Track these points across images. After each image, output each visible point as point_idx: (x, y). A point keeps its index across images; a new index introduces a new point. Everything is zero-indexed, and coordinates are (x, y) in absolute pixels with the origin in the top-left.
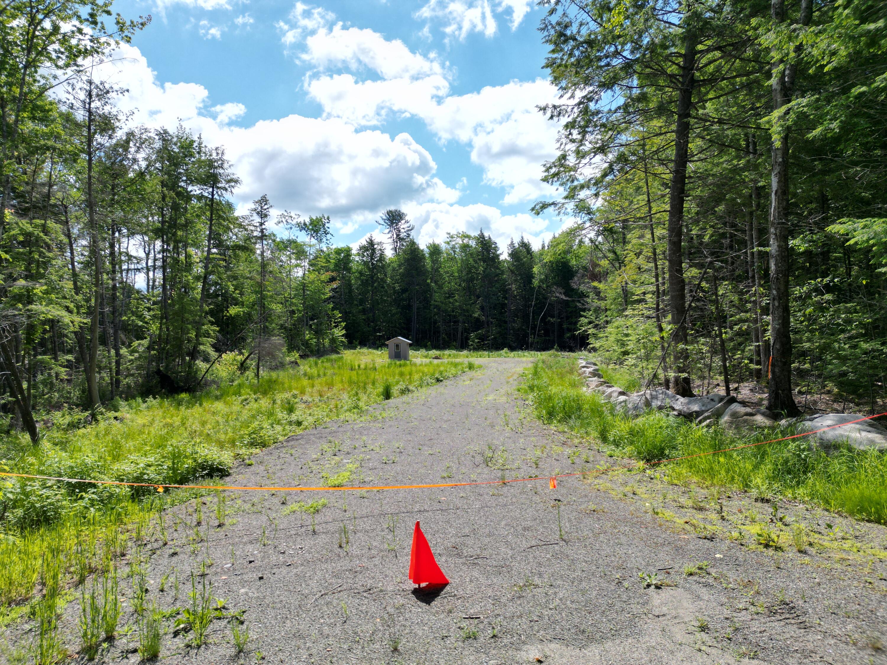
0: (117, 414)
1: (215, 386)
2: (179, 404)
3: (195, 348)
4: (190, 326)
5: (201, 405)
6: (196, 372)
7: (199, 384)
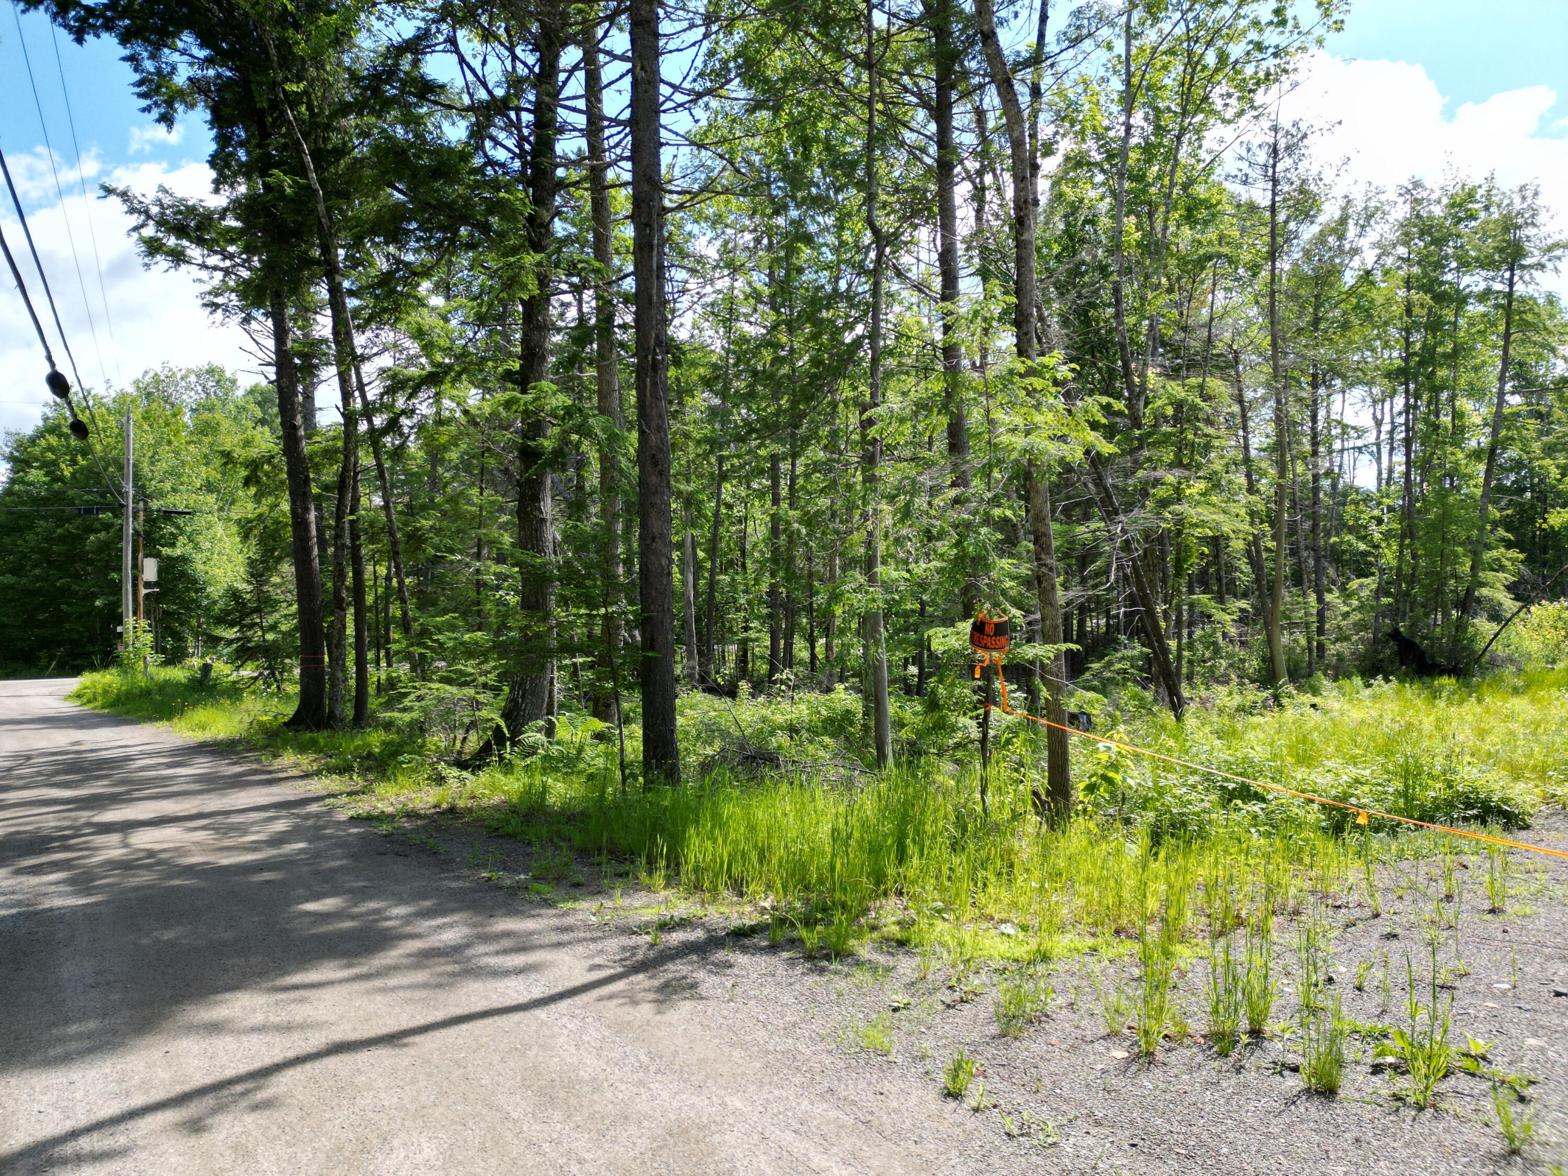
0: (1316, 700)
1: (1513, 669)
2: (1435, 695)
3: (1469, 591)
4: (1460, 549)
5: (1479, 701)
6: (1472, 640)
7: (1477, 660)
